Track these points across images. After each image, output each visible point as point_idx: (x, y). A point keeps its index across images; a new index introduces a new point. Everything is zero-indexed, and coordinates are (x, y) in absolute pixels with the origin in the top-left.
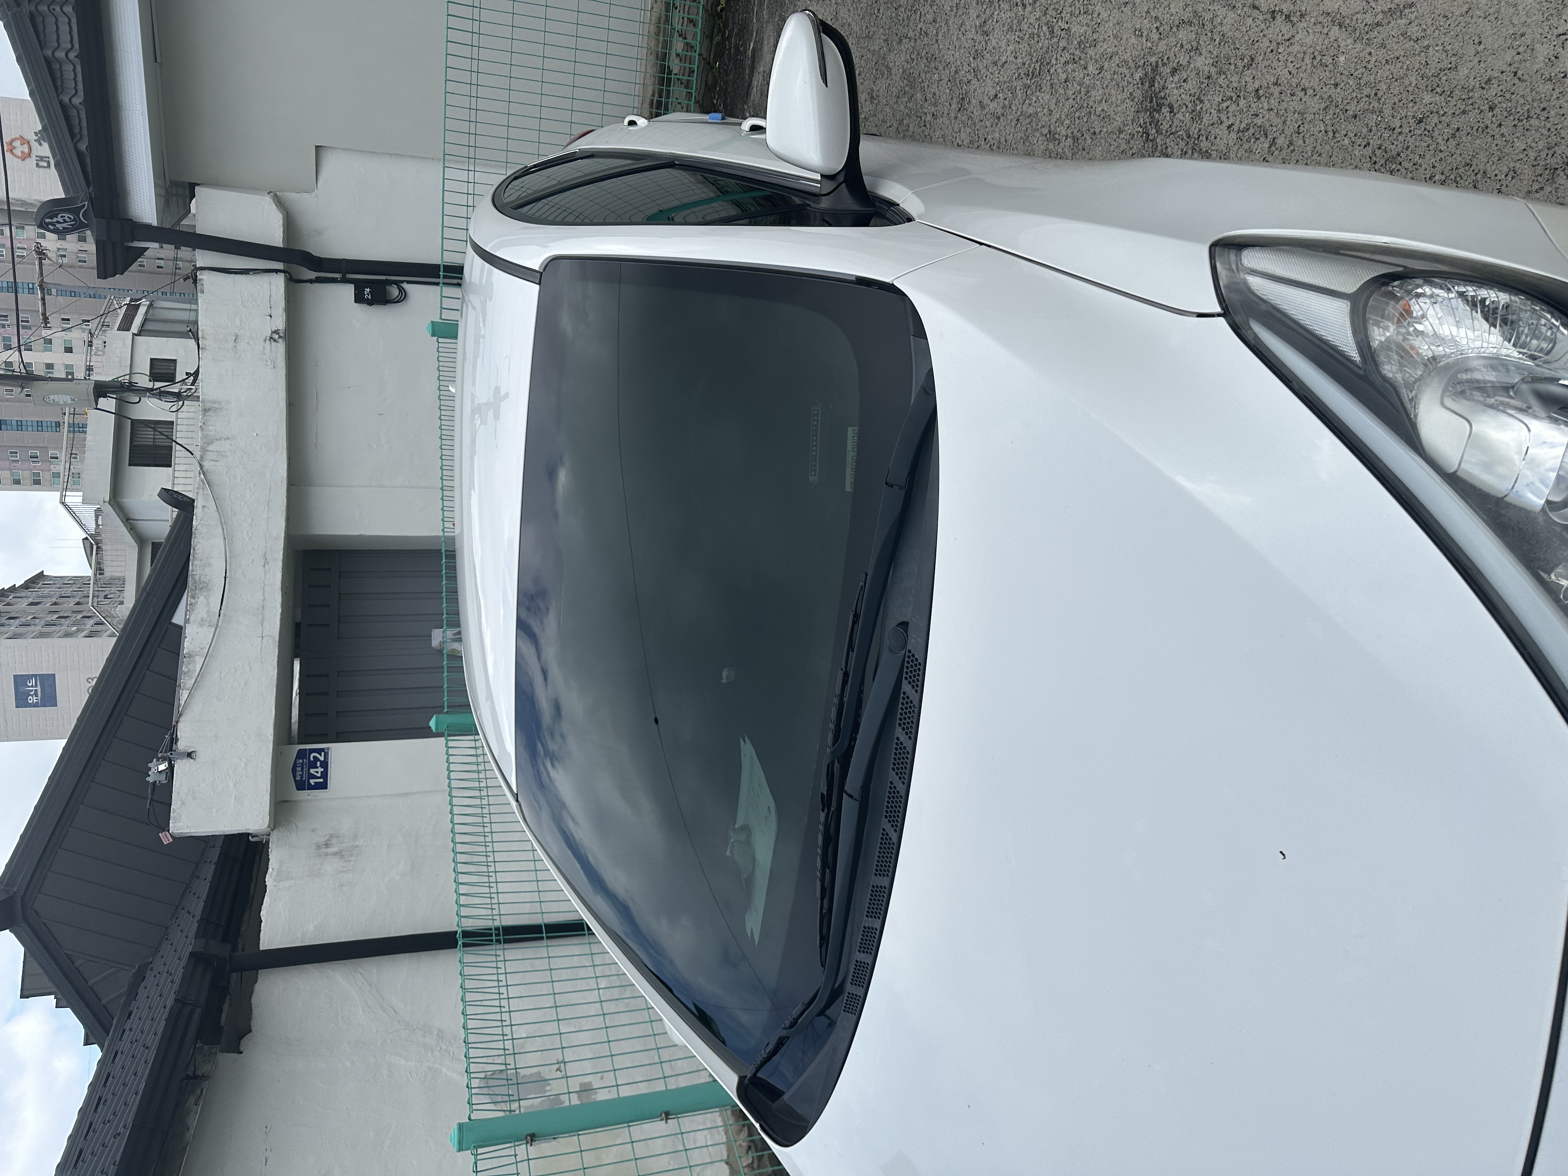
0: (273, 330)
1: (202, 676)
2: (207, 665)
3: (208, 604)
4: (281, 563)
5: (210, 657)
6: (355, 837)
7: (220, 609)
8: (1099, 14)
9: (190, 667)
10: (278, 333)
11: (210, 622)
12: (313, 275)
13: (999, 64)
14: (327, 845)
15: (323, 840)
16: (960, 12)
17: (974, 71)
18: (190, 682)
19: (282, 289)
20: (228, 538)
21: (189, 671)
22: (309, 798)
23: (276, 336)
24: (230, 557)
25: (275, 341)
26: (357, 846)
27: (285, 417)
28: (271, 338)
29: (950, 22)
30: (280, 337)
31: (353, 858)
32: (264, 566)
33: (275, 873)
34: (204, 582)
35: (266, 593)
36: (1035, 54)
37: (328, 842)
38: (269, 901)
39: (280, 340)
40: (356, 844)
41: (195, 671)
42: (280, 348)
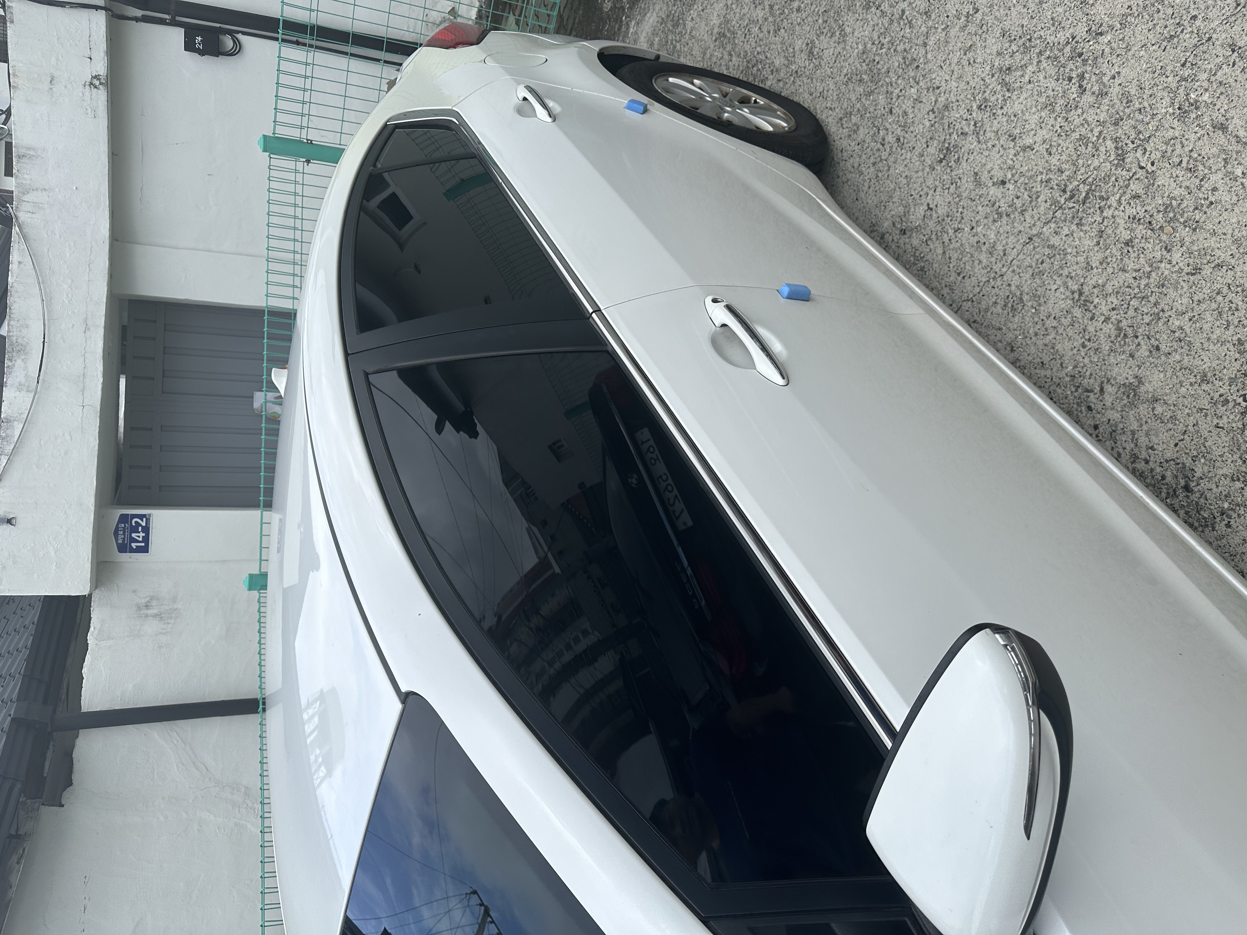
0: (94, 75)
1: (21, 441)
2: (26, 431)
3: (26, 368)
4: (103, 330)
5: (29, 423)
6: (174, 600)
7: (39, 375)
8: (1215, 189)
9: (8, 432)
10: (99, 79)
11: (28, 387)
12: (139, 13)
13: (1020, 143)
14: (147, 607)
15: (143, 601)
16: (972, 28)
17: (975, 124)
18: (8, 448)
19: (104, 29)
20: (46, 300)
21: (7, 436)
22: (130, 560)
23: (97, 83)
24: (48, 320)
25: (95, 87)
26: (176, 609)
27: (107, 172)
28: (91, 84)
29: (953, 32)
30: (101, 84)
31: (172, 621)
32: (85, 332)
33: (96, 632)
34: (21, 345)
35: (87, 361)
36: (1083, 170)
37: (149, 604)
38: (90, 659)
39: (101, 87)
40: (175, 607)
41: (13, 436)
42: (101, 96)
